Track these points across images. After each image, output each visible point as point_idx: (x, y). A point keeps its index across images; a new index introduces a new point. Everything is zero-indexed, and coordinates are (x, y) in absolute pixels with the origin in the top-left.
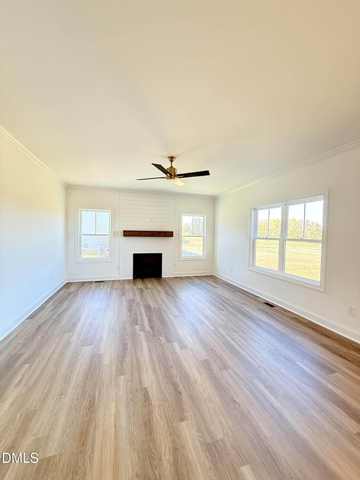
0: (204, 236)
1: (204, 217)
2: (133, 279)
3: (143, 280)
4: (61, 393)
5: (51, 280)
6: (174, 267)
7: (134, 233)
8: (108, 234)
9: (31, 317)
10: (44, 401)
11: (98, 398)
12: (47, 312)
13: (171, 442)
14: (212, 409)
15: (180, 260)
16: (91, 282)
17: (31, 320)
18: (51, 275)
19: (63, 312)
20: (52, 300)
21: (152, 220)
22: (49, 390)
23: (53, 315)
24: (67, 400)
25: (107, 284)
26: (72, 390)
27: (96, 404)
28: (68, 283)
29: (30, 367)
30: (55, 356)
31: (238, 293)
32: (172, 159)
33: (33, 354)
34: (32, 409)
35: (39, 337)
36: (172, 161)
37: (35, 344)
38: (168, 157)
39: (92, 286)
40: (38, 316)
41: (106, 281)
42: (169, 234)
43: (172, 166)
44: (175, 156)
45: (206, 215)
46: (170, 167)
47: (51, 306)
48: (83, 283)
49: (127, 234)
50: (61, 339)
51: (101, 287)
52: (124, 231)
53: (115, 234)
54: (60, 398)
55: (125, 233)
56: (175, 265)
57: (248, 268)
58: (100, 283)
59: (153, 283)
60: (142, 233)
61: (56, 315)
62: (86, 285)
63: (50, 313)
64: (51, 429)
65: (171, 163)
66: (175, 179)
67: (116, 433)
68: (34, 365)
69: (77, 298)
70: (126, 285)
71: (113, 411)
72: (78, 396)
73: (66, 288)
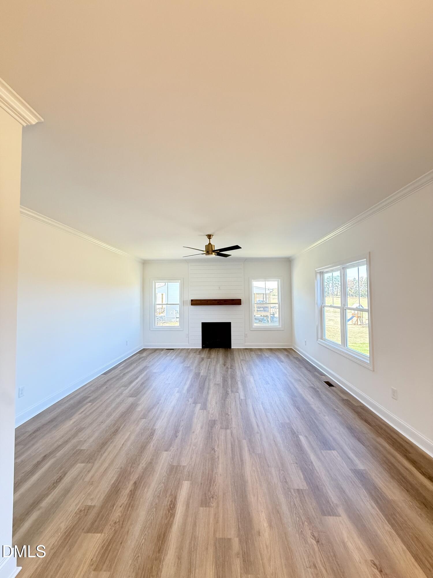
0: (280, 303)
1: (278, 281)
2: (201, 348)
3: (210, 350)
4: (101, 422)
5: (127, 345)
6: (245, 337)
7: (201, 302)
8: (179, 303)
9: (105, 374)
10: (91, 424)
11: (122, 429)
12: (117, 371)
13: (150, 459)
14: (192, 450)
15: (251, 329)
16: (162, 350)
17: (105, 375)
18: (126, 341)
19: (127, 373)
20: (125, 362)
21: (219, 287)
22: (96, 419)
23: (120, 374)
24: (103, 426)
25: (175, 352)
26: (108, 422)
27: (118, 431)
28: (144, 349)
29: (91, 405)
30: (109, 401)
31: (304, 370)
32: (209, 237)
33: (96, 398)
34: (83, 427)
35: (105, 388)
36: (210, 239)
37: (100, 392)
38: (206, 235)
39: (162, 353)
40: (110, 374)
41: (176, 349)
42: (237, 302)
43: (211, 242)
44: (212, 234)
45: (280, 280)
46: (208, 244)
47: (122, 367)
48: (156, 350)
49: (195, 303)
50: (117, 391)
51: (168, 354)
52: (191, 300)
53: (183, 303)
54: (100, 424)
55: (192, 302)
56: (246, 335)
57: (317, 341)
58: (169, 350)
59: (218, 354)
60: (209, 301)
61: (123, 374)
62: (157, 351)
63: (119, 372)
64: (88, 438)
65: (209, 239)
66: (212, 254)
67: (121, 448)
68: (94, 404)
69: (144, 362)
70: (191, 354)
71: (126, 437)
72: (111, 425)
73: (140, 354)
